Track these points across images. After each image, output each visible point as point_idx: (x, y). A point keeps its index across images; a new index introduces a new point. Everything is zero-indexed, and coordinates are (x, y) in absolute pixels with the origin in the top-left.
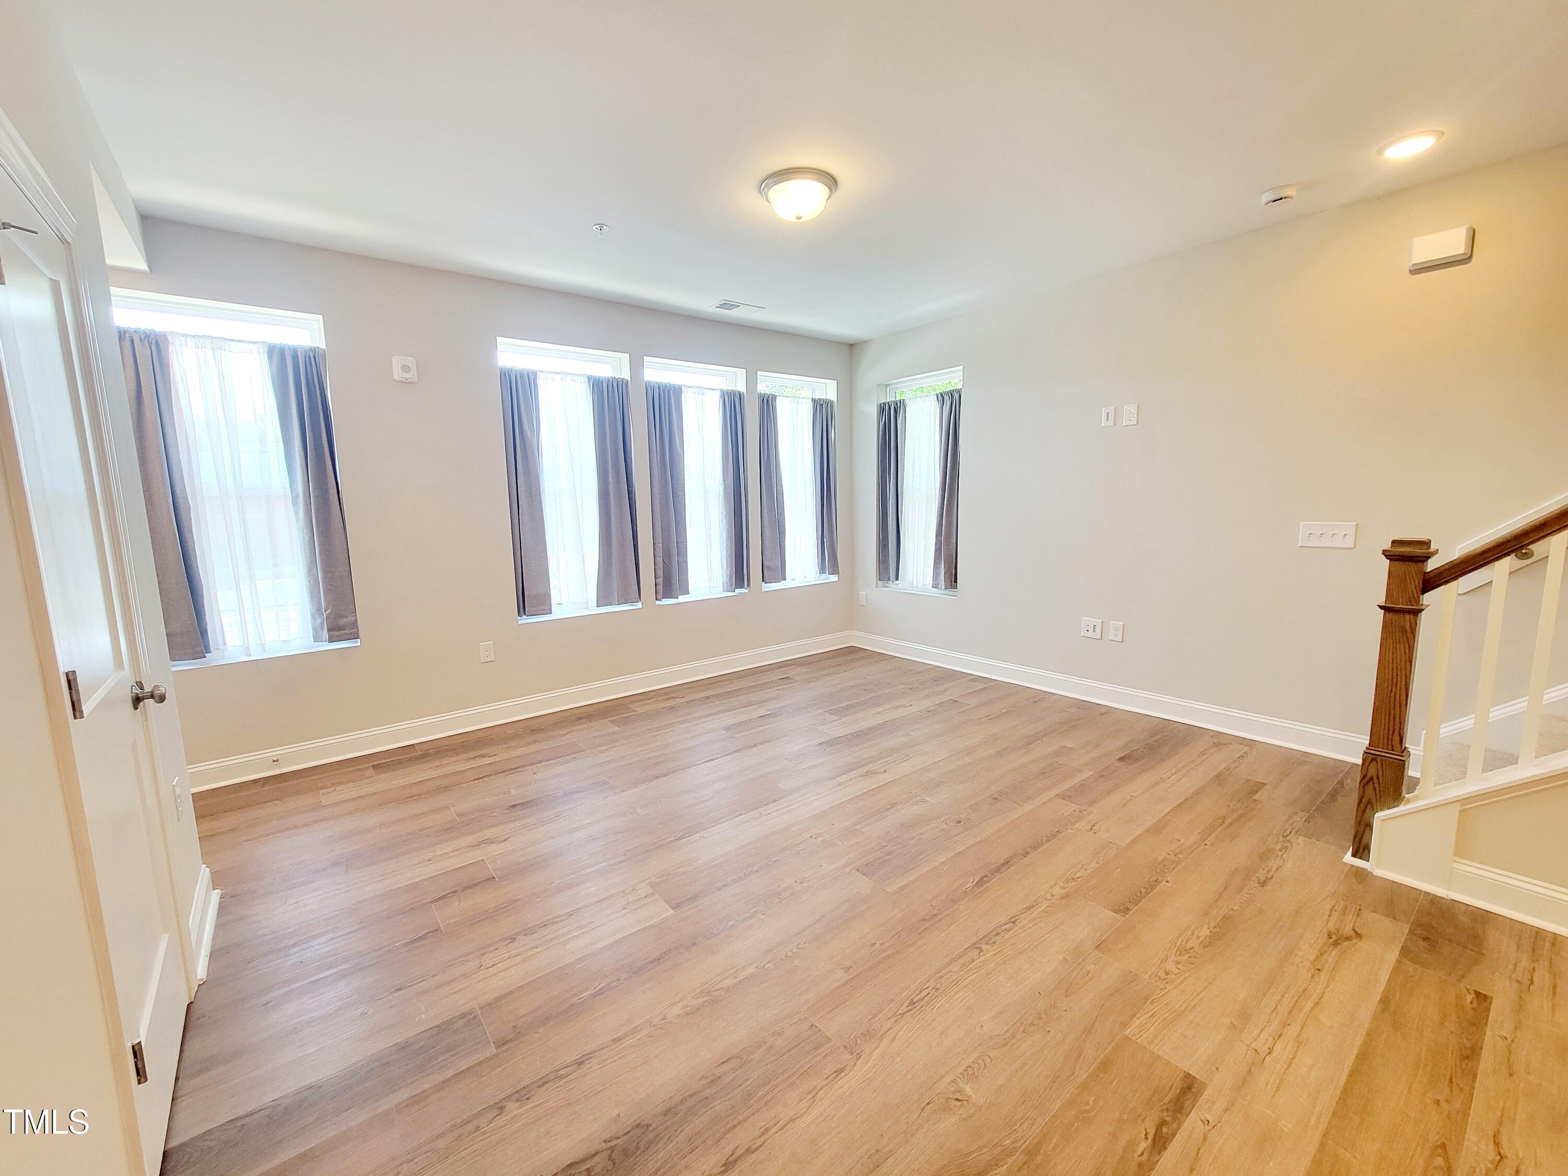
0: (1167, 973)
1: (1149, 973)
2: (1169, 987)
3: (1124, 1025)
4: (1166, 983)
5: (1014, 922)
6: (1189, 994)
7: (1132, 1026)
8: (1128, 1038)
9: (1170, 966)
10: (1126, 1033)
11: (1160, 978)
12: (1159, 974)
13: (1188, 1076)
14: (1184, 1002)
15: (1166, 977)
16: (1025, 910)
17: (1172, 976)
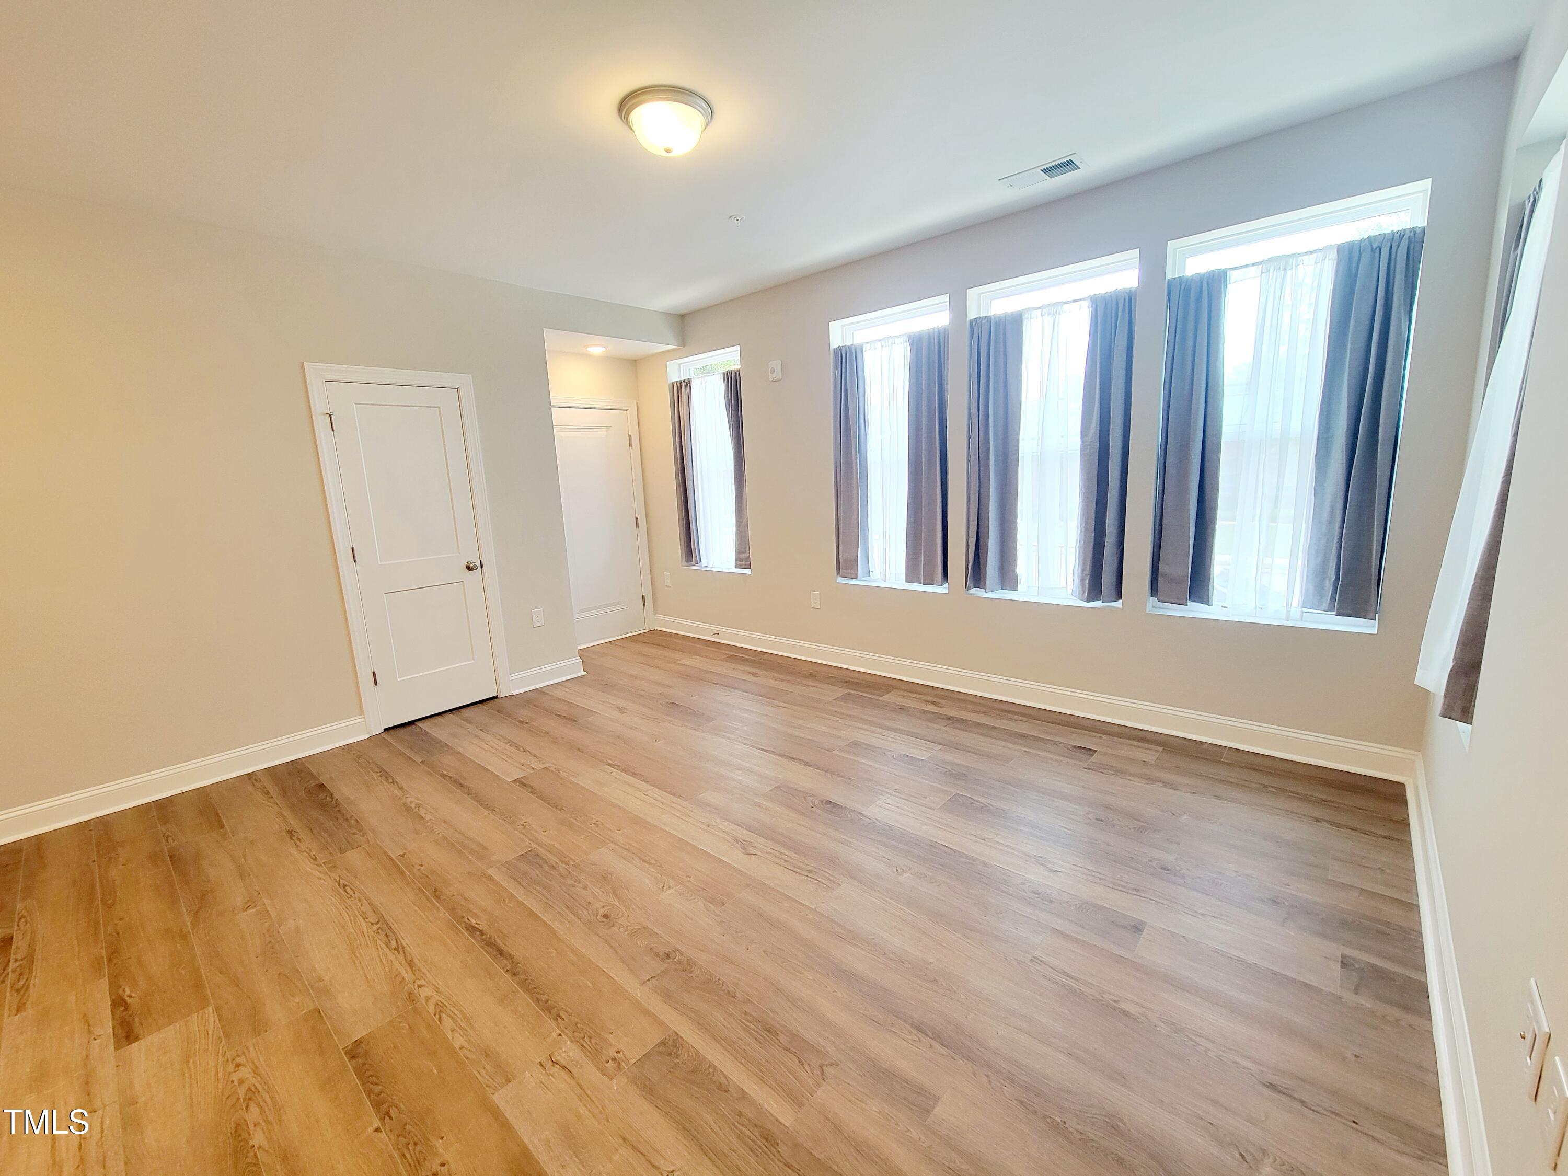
0: (238, 1065)
1: (251, 1049)
2: (221, 1060)
3: (217, 1009)
4: (228, 1060)
5: (396, 949)
6: (198, 1077)
7: (212, 1015)
8: (203, 1005)
9: (245, 1072)
10: (210, 1009)
11: (238, 1056)
12: (243, 1057)
13: (137, 1039)
14: (195, 1067)
15: (234, 1062)
16: (409, 958)
17: (231, 1068)
